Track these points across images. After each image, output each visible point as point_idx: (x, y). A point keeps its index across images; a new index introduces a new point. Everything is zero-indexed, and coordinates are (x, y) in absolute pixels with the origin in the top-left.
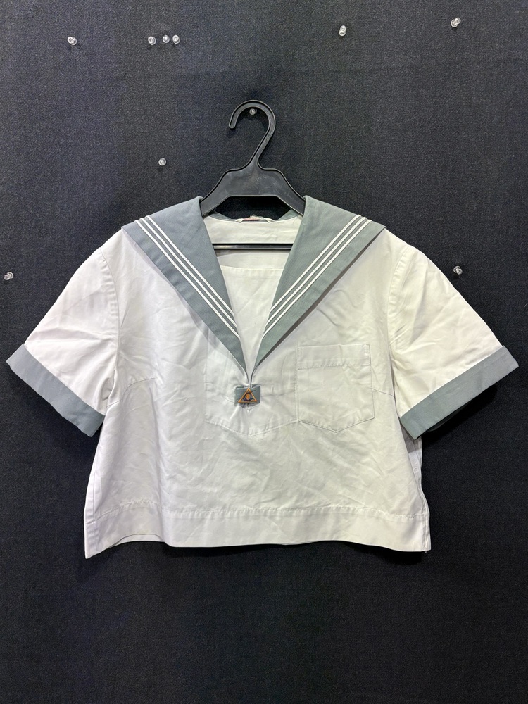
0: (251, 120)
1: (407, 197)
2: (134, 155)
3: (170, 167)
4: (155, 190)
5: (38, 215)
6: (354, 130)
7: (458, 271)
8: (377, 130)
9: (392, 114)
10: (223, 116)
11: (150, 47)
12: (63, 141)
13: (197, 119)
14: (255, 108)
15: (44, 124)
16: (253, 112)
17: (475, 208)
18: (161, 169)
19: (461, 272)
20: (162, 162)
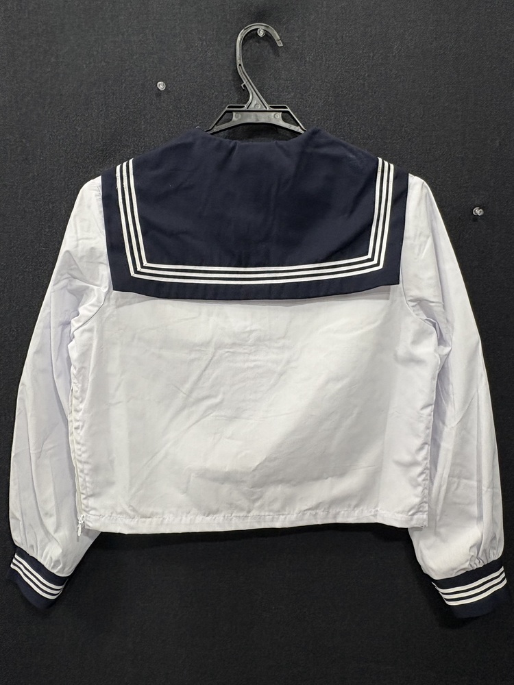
0: (259, 42)
1: (425, 132)
2: (131, 78)
3: (169, 92)
4: (153, 117)
5: (24, 140)
6: (369, 56)
7: (478, 212)
8: (395, 57)
9: (411, 40)
10: (228, 37)
12: (53, 60)
13: (200, 39)
15: (34, 41)
16: (261, 34)
17: (498, 145)
18: (159, 93)
19: (482, 213)
20: (161, 86)
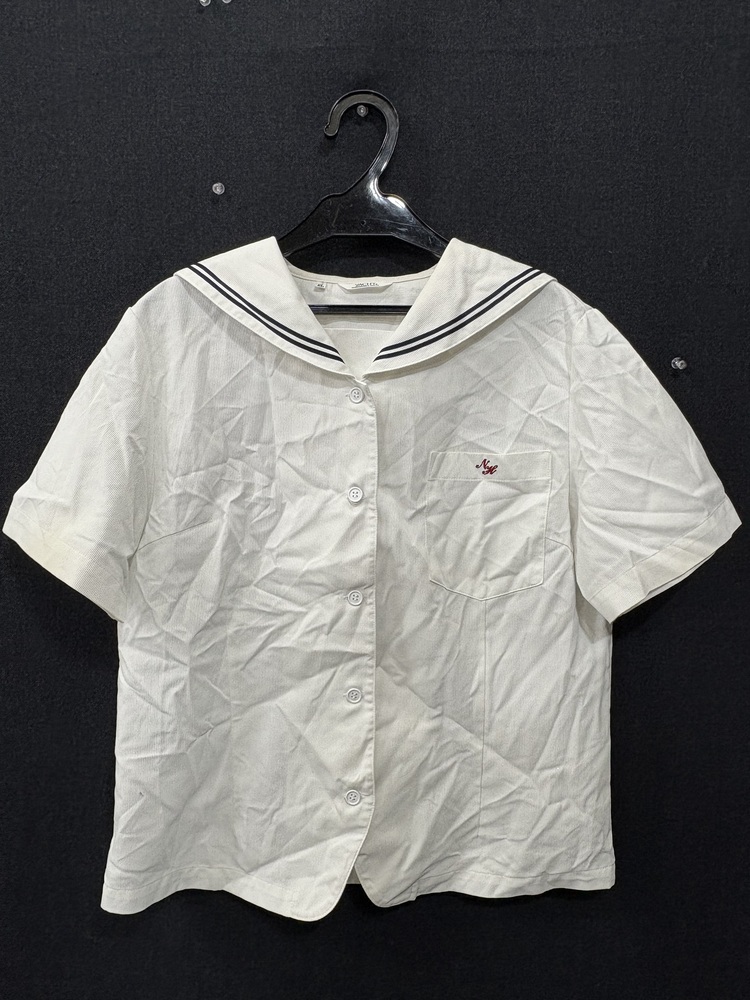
0: (359, 124)
3: (230, 197)
4: (207, 233)
7: (679, 364)
10: (315, 117)
11: (201, 9)
13: (274, 121)
14: (365, 105)
15: (34, 126)
16: (362, 111)
18: (216, 198)
19: (684, 366)
20: (218, 189)
